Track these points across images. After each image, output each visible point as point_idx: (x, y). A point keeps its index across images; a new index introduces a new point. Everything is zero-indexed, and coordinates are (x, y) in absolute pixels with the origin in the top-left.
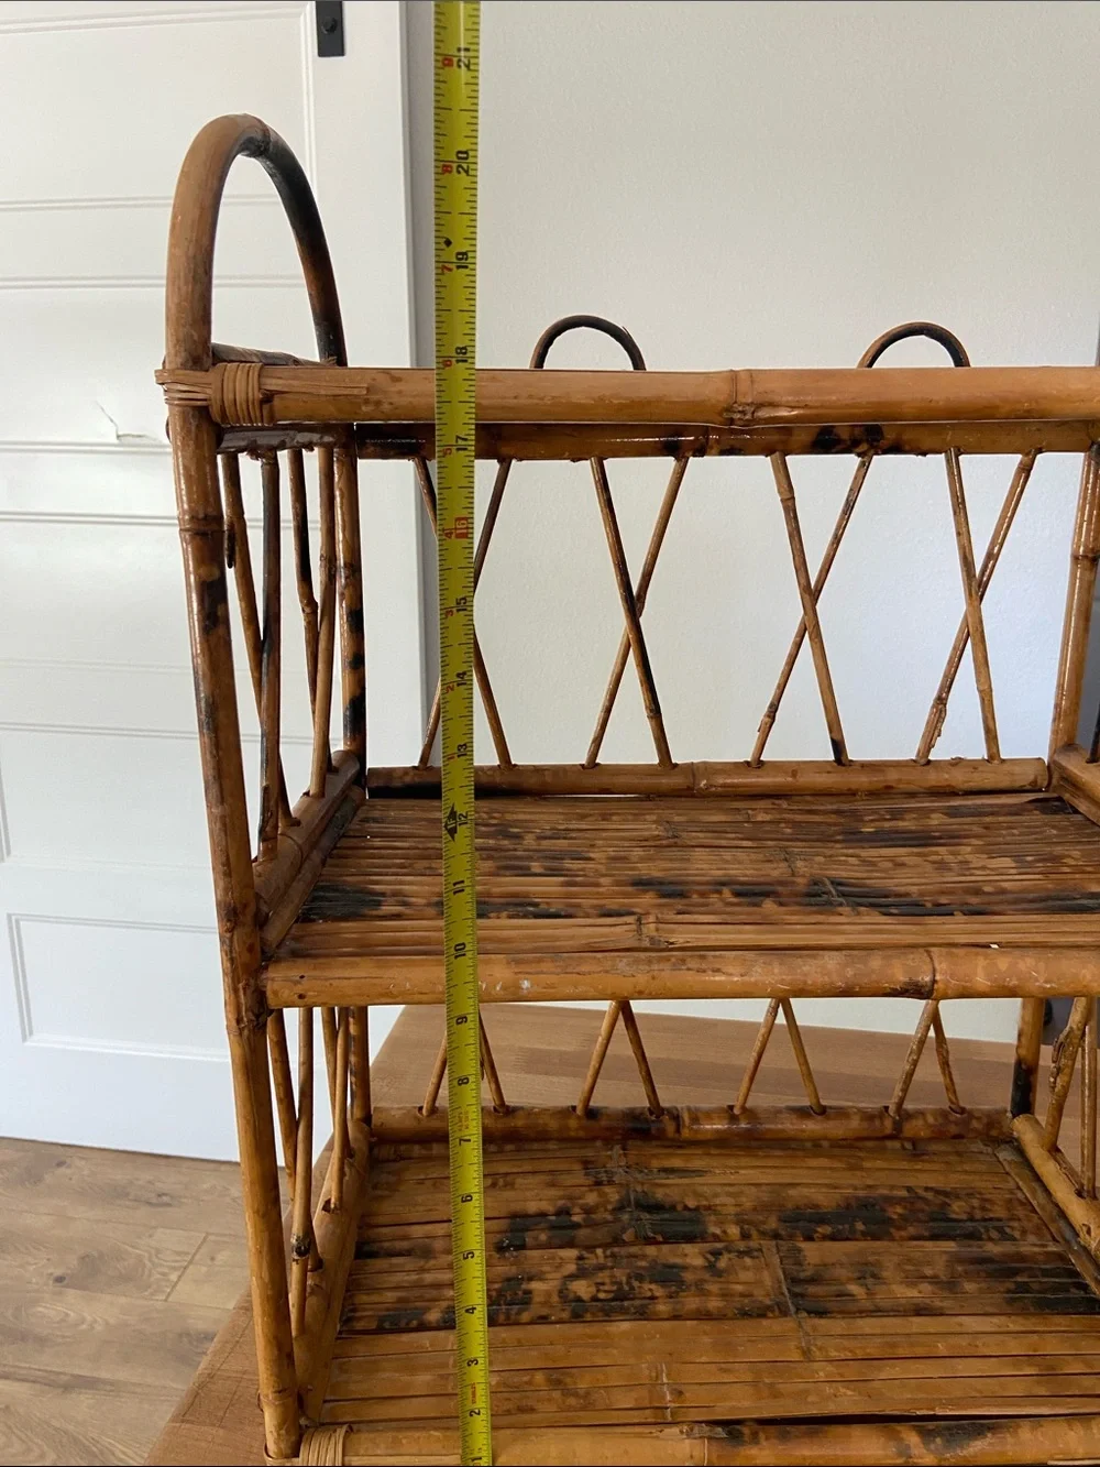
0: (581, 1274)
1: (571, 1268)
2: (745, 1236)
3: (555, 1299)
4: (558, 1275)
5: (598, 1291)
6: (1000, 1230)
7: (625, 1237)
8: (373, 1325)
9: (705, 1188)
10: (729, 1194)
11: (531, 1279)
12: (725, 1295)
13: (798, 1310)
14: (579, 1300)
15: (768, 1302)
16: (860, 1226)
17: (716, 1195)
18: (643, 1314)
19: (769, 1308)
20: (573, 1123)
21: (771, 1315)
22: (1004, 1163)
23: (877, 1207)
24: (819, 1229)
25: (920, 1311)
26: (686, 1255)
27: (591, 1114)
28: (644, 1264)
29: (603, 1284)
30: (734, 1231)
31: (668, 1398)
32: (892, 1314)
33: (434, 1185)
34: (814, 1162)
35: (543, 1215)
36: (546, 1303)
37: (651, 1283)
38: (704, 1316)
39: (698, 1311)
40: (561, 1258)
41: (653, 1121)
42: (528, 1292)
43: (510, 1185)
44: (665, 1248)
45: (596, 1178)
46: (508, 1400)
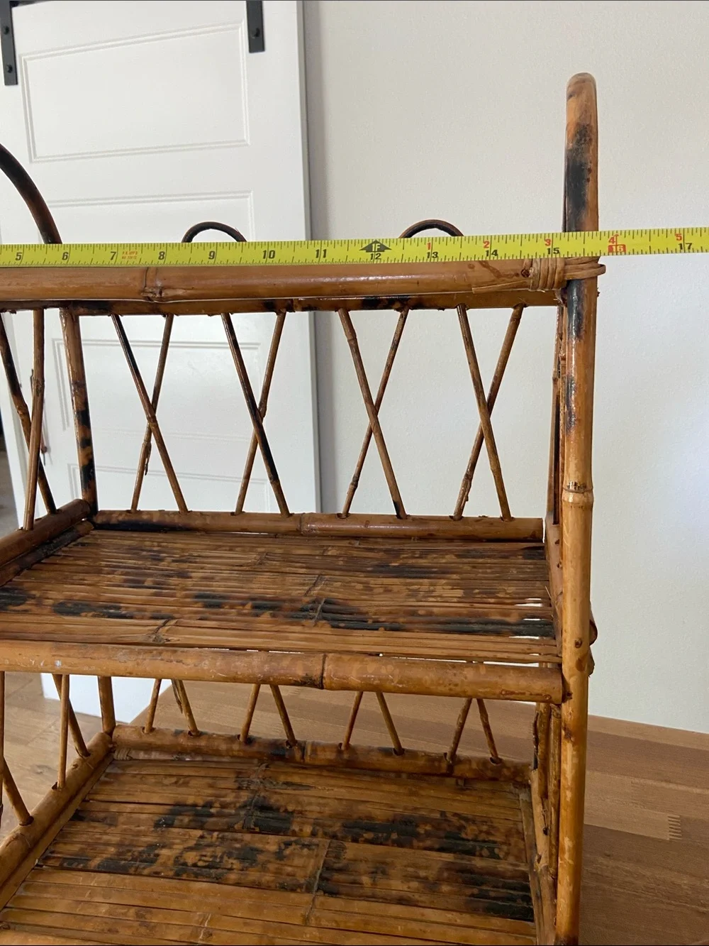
0: (196, 848)
1: (192, 843)
2: (314, 834)
3: (171, 862)
4: (182, 847)
5: (200, 860)
6: (491, 850)
7: (236, 827)
8: (57, 864)
9: (305, 798)
10: (319, 804)
11: (163, 847)
12: (278, 872)
13: (318, 889)
14: (185, 864)
15: (302, 881)
16: (394, 836)
17: (310, 804)
18: (219, 880)
19: (300, 886)
20: (236, 747)
21: (299, 890)
22: (521, 801)
23: (414, 824)
24: (364, 835)
25: (401, 901)
26: (268, 843)
27: (249, 741)
28: (238, 846)
29: (205, 856)
30: (308, 829)
31: (201, 937)
32: (381, 900)
33: (141, 778)
34: (386, 787)
35: (195, 805)
36: (163, 864)
37: (235, 859)
38: (256, 886)
39: (254, 882)
40: (190, 836)
41: (287, 749)
42: (158, 855)
43: (186, 784)
44: (258, 836)
45: (240, 784)
46: (106, 923)
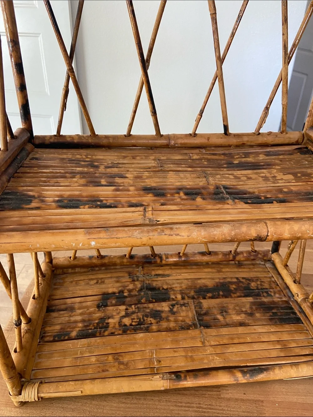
0: (127, 315)
1: (123, 313)
2: (183, 298)
3: (117, 325)
4: (118, 316)
5: (132, 322)
6: (267, 292)
7: (142, 301)
8: (52, 339)
9: (170, 281)
10: (178, 283)
11: (109, 318)
12: (176, 321)
13: (200, 326)
14: (125, 325)
15: (190, 323)
16: (221, 293)
17: (173, 284)
18: (147, 330)
19: (190, 326)
20: (125, 260)
21: (191, 328)
22: (268, 268)
23: (227, 286)
24: (208, 295)
25: (242, 324)
26: (163, 306)
27: (132, 257)
28: (148, 311)
29: (134, 319)
30: (179, 297)
31: (156, 364)
32: (232, 326)
33: (76, 283)
34: (206, 270)
35: (114, 293)
36: (114, 327)
37: (150, 318)
38: (168, 330)
39: (167, 328)
40: (120, 310)
41: (153, 259)
42: (108, 323)
43: (103, 282)
44: (156, 304)
45: (133, 279)
46: (99, 367)
